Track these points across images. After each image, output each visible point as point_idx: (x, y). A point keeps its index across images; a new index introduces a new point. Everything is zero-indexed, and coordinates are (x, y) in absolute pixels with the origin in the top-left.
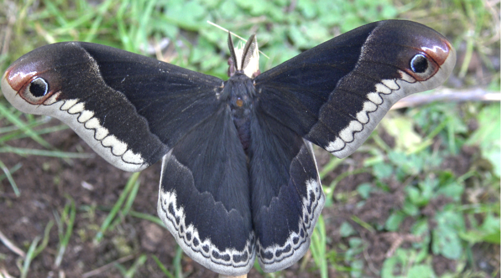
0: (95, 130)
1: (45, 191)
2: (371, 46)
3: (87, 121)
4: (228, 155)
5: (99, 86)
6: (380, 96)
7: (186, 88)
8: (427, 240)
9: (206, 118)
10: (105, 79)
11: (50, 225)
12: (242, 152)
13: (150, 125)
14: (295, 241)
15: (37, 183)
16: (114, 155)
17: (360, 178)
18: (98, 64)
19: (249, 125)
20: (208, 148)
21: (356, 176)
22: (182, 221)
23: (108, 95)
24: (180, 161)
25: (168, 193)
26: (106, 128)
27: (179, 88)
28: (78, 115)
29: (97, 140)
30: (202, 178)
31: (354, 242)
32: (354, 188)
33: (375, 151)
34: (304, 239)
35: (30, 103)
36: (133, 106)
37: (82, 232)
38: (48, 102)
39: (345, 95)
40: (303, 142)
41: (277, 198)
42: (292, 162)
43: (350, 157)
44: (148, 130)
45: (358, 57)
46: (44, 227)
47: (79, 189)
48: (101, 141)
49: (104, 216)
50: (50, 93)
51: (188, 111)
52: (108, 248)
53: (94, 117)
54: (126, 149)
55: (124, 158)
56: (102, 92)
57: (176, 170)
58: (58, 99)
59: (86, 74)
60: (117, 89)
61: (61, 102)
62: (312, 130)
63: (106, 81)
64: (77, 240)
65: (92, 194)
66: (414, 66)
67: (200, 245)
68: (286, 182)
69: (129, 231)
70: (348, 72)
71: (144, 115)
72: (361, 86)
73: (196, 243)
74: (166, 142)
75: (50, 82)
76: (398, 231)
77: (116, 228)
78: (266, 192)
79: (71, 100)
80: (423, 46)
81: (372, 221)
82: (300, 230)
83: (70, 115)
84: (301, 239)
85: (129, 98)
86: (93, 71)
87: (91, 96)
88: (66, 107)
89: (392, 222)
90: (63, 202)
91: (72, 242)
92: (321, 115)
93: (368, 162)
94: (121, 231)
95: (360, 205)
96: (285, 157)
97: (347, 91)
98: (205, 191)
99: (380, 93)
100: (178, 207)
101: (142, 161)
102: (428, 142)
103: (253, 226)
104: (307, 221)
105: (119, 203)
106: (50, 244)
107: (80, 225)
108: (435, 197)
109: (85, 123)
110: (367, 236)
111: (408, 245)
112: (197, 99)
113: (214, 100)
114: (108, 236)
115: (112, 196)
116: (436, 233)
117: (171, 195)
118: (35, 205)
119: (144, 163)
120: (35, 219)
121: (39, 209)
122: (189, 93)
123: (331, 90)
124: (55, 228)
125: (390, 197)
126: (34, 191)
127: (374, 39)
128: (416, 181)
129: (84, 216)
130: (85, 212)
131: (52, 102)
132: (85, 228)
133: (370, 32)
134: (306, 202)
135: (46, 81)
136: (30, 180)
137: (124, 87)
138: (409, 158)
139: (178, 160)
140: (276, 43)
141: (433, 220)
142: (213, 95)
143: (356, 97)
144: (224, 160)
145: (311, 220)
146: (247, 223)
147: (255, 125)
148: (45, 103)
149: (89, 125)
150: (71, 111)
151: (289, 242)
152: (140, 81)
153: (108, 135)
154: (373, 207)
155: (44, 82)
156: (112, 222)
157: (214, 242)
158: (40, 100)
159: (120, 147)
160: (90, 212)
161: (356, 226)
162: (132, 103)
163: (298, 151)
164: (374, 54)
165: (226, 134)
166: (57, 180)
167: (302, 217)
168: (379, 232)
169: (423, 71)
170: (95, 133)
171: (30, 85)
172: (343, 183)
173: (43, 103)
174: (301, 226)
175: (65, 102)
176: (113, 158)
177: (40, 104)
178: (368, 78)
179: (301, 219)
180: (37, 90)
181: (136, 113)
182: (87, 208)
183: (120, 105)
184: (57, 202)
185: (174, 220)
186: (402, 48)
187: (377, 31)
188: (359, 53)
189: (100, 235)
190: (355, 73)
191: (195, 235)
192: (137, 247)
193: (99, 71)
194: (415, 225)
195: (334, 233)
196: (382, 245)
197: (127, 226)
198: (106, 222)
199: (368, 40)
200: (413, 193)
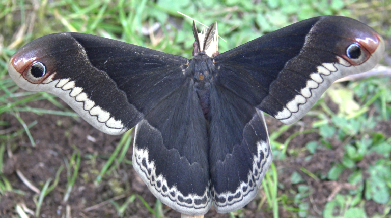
0: (84, 102)
1: (58, 142)
2: (314, 36)
3: (77, 96)
4: (191, 119)
5: (86, 67)
6: (321, 76)
7: (158, 66)
8: (361, 188)
9: (174, 90)
10: (91, 62)
11: (61, 169)
12: (203, 117)
13: (128, 97)
14: (245, 189)
15: (52, 135)
16: (99, 122)
17: (309, 137)
18: (85, 50)
19: (209, 95)
20: (174, 114)
21: (305, 135)
22: (153, 172)
23: (94, 74)
24: (152, 125)
25: (142, 150)
26: (93, 100)
27: (151, 67)
28: (70, 90)
29: (86, 110)
30: (170, 137)
31: (302, 188)
32: (304, 145)
33: (322, 115)
34: (252, 188)
35: (31, 83)
36: (115, 83)
37: (85, 175)
38: (46, 81)
39: (291, 74)
40: (255, 111)
41: (231, 155)
42: (246, 127)
43: (302, 120)
44: (127, 101)
45: (302, 44)
46: (56, 170)
47: (85, 141)
48: (89, 111)
49: (103, 162)
50: (47, 74)
51: (159, 84)
52: (105, 189)
53: (83, 92)
54: (109, 117)
55: (107, 124)
56: (89, 72)
57: (148, 131)
58: (54, 79)
59: (76, 58)
60: (101, 69)
61: (56, 81)
62: (264, 101)
63: (92, 63)
64: (82, 182)
65: (95, 145)
66: (350, 53)
67: (168, 191)
68: (239, 142)
69: (122, 175)
70: (295, 56)
71: (123, 90)
72: (305, 68)
73: (164, 189)
74: (141, 110)
75: (47, 65)
76: (337, 181)
77: (112, 173)
78: (222, 150)
79: (64, 79)
80: (357, 38)
81: (317, 172)
82: (249, 181)
83: (64, 91)
84: (249, 188)
85: (111, 76)
86: (81, 55)
87: (80, 76)
88: (60, 85)
89: (333, 173)
90: (72, 151)
91: (77, 183)
92: (271, 89)
93: (315, 124)
94: (116, 176)
95: (308, 159)
96: (239, 122)
97: (293, 71)
98: (172, 148)
99: (321, 74)
100: (150, 161)
101: (122, 126)
102: (365, 109)
103: (210, 176)
104: (256, 174)
105: (115, 153)
106: (60, 184)
107: (84, 169)
108: (369, 153)
109: (75, 97)
110: (313, 183)
111: (345, 192)
112: (167, 75)
113: (181, 75)
114: (105, 179)
115: (110, 147)
116: (368, 183)
117: (144, 151)
118: (50, 153)
119: (123, 128)
120: (49, 164)
121: (53, 156)
122: (160, 70)
123: (280, 70)
124: (64, 172)
125: (332, 152)
126: (50, 142)
127: (317, 30)
128: (354, 141)
129: (87, 162)
130: (89, 159)
131: (49, 81)
132: (88, 172)
133: (313, 25)
134: (256, 159)
135: (44, 65)
136: (46, 133)
137: (107, 67)
138: (349, 122)
139: (150, 123)
140: (245, 28)
141: (367, 172)
142: (180, 71)
143: (301, 76)
144: (188, 123)
145: (260, 173)
146: (206, 173)
147: (214, 95)
148: (43, 82)
149: (79, 98)
150: (64, 88)
151: (240, 190)
152: (120, 62)
153: (94, 106)
154: (318, 160)
155: (43, 66)
156: (109, 168)
157: (179, 189)
158: (39, 80)
159: (104, 115)
160: (92, 159)
161: (303, 175)
162: (114, 80)
163: (251, 118)
164: (316, 42)
165: (189, 102)
166: (67, 134)
167: (252, 171)
168: (322, 181)
169: (356, 57)
170: (84, 104)
171: (31, 68)
172: (295, 141)
173: (42, 83)
174: (250, 178)
175: (59, 81)
176: (98, 124)
177: (40, 83)
178: (311, 62)
179: (250, 172)
180: (37, 72)
181: (116, 88)
182: (90, 156)
183: (104, 81)
184: (67, 151)
185: (147, 172)
186: (340, 38)
187: (319, 24)
188: (304, 41)
189: (99, 178)
190: (300, 57)
191: (164, 183)
192: (128, 188)
193: (86, 55)
194: (352, 176)
195: (286, 181)
196: (325, 191)
197: (121, 172)
198: (105, 167)
199: (311, 30)
200: (351, 150)
